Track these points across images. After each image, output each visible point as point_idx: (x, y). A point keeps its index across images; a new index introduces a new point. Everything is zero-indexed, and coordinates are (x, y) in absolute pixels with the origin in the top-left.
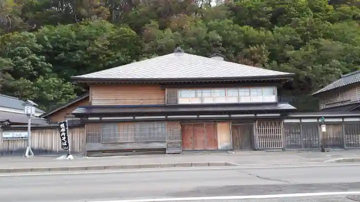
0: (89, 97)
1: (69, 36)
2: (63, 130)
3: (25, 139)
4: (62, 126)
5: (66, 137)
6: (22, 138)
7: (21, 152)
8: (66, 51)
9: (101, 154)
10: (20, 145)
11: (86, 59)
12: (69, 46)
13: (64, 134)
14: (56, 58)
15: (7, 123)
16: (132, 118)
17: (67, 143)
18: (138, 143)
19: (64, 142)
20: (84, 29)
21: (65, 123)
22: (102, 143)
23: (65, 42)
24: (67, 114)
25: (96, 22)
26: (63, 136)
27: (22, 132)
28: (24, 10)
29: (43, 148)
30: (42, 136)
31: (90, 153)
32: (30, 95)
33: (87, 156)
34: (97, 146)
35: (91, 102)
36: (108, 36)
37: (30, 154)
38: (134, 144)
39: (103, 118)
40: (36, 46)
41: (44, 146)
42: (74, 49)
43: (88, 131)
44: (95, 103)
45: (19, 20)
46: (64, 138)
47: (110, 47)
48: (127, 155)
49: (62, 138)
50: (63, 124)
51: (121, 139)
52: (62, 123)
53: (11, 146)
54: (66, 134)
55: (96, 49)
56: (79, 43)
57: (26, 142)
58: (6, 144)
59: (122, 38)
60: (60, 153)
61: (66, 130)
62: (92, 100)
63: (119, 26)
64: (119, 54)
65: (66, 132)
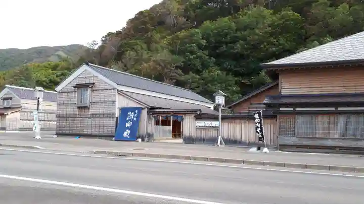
0: (278, 84)
1: (230, 28)
2: (257, 120)
3: (216, 128)
4: (256, 116)
5: (261, 128)
6: (213, 127)
7: (213, 141)
8: (227, 43)
9: (295, 149)
10: (211, 134)
11: (246, 49)
12: (229, 38)
13: (258, 125)
14: (217, 51)
15: (199, 112)
16: (334, 109)
17: (262, 135)
18: (343, 139)
19: (259, 133)
20: (244, 19)
21: (259, 113)
22: (297, 137)
23: (226, 35)
24: (251, 104)
25: (253, 10)
26: (257, 127)
27: (212, 121)
28: (186, 10)
29: (232, 138)
30: (231, 126)
31: (283, 147)
32: (197, 87)
33: (280, 150)
34: (291, 140)
35: (281, 91)
36: (269, 23)
37: (221, 144)
38: (337, 140)
39: (298, 109)
40: (201, 41)
41: (234, 136)
42: (234, 41)
43: (280, 123)
44: (285, 92)
45: (183, 20)
46: (259, 130)
47: (272, 34)
48: (328, 153)
49: (256, 130)
50: (258, 114)
51: (320, 133)
52: (256, 113)
53: (204, 134)
54: (261, 126)
55: (257, 37)
56: (238, 34)
57: (216, 132)
58: (199, 132)
59: (285, 23)
60: (250, 145)
61: (261, 120)
62: (282, 88)
63: (280, 11)
64: (282, 41)
65: (260, 123)
